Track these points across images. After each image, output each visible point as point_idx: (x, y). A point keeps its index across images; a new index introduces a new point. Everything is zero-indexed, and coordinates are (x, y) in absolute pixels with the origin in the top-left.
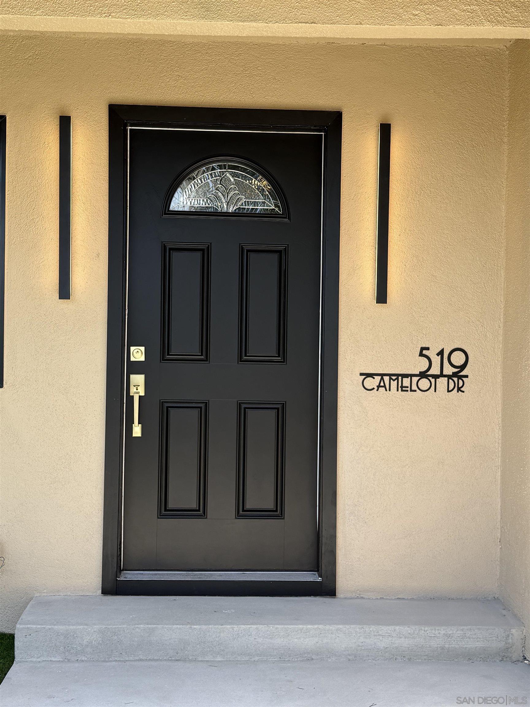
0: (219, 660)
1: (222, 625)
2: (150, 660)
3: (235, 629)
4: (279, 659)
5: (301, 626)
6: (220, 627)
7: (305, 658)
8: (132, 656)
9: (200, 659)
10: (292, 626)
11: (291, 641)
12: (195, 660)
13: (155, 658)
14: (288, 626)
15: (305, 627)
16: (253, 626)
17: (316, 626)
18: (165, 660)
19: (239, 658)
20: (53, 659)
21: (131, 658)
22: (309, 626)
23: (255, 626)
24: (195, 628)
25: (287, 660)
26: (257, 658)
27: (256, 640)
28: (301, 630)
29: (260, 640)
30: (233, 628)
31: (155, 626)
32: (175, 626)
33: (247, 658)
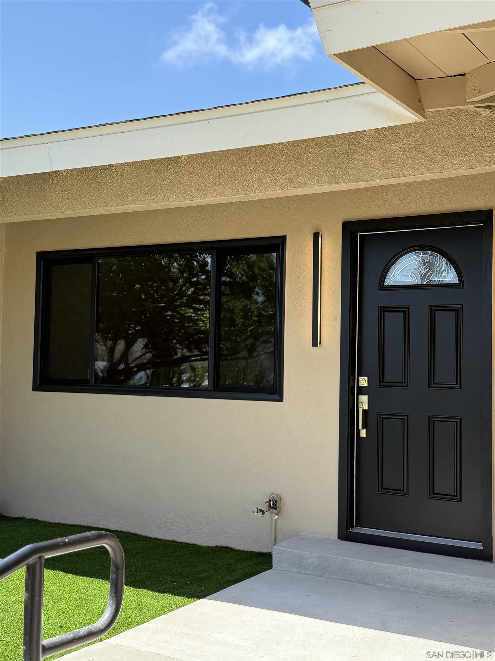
0: (389, 587)
1: (391, 564)
2: (347, 580)
3: (398, 568)
4: (427, 593)
5: (442, 573)
6: (389, 565)
7: (444, 595)
8: (336, 576)
9: (376, 585)
10: (436, 572)
11: (435, 582)
12: (374, 585)
13: (350, 579)
14: (433, 571)
15: (444, 573)
16: (409, 568)
17: (452, 574)
18: (355, 582)
19: (401, 588)
20: (292, 570)
21: (335, 577)
22: (447, 574)
23: (411, 568)
24: (373, 564)
25: (431, 594)
26: (412, 590)
27: (412, 578)
28: (442, 575)
29: (414, 578)
30: (397, 567)
31: (350, 558)
32: (361, 561)
33: (405, 589)
